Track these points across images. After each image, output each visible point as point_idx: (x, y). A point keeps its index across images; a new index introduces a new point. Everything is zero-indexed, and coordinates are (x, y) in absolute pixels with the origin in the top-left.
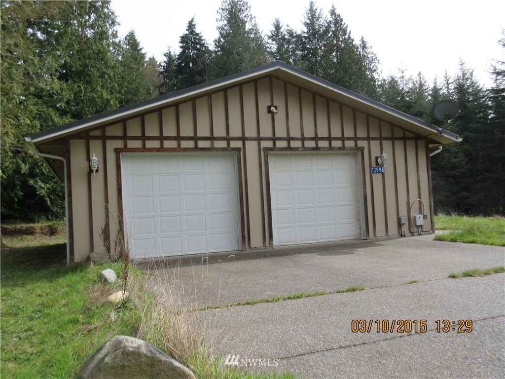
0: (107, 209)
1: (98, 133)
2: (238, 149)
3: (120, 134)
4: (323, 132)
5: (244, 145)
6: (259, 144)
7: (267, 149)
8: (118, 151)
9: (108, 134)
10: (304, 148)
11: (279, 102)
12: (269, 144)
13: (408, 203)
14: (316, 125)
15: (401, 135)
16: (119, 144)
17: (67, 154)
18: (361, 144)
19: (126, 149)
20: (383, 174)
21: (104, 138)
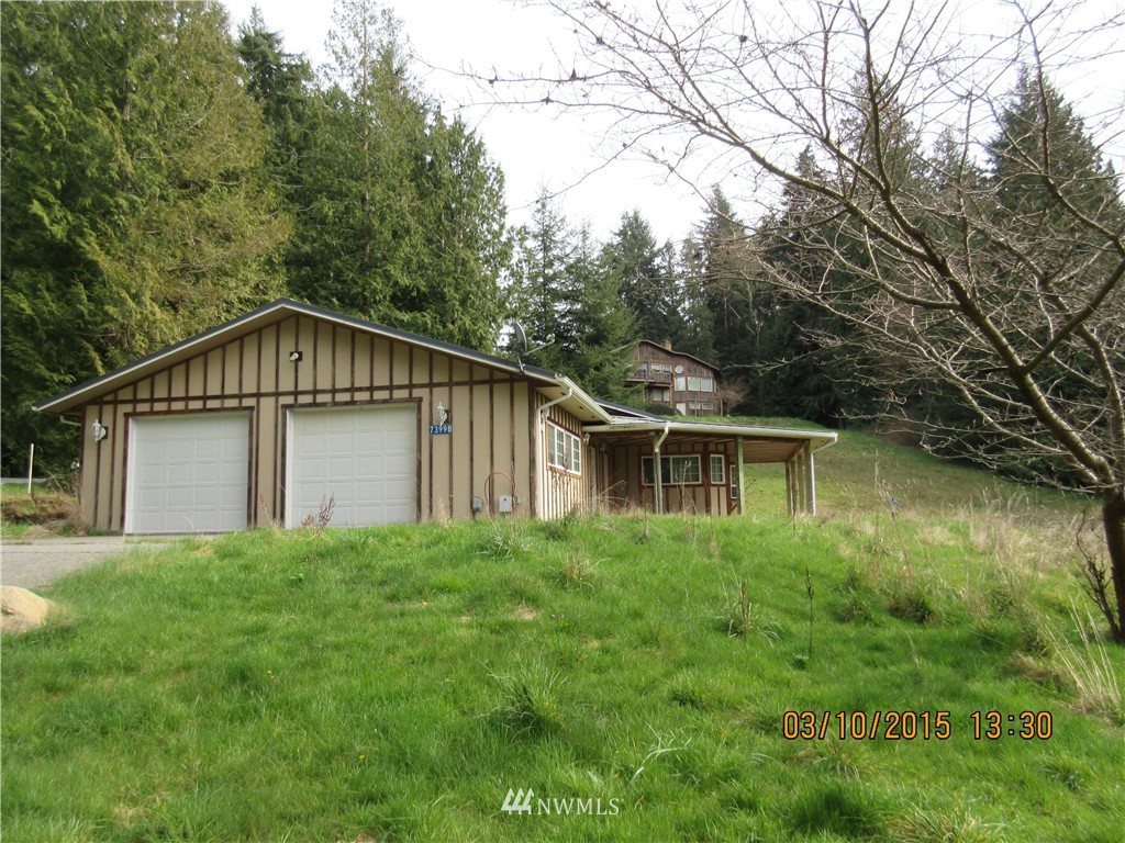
0: (112, 482)
1: (110, 398)
2: (251, 408)
3: (130, 397)
4: (362, 380)
5: (258, 402)
6: (277, 401)
7: (285, 407)
8: (127, 416)
9: (120, 398)
10: (335, 404)
11: (306, 347)
12: (289, 400)
13: (491, 480)
14: (352, 372)
15: (487, 377)
16: (128, 408)
17: (82, 419)
18: (417, 393)
19: (134, 414)
20: (451, 435)
21: (116, 403)
